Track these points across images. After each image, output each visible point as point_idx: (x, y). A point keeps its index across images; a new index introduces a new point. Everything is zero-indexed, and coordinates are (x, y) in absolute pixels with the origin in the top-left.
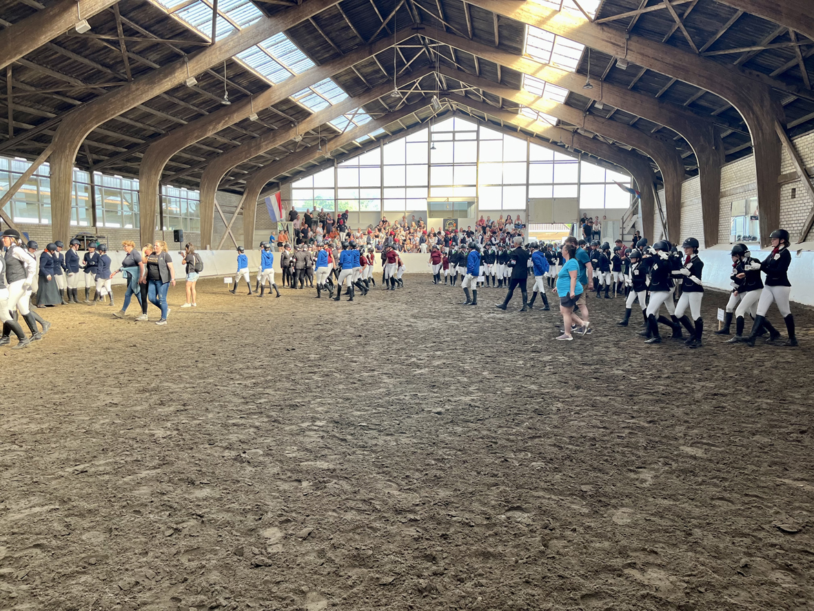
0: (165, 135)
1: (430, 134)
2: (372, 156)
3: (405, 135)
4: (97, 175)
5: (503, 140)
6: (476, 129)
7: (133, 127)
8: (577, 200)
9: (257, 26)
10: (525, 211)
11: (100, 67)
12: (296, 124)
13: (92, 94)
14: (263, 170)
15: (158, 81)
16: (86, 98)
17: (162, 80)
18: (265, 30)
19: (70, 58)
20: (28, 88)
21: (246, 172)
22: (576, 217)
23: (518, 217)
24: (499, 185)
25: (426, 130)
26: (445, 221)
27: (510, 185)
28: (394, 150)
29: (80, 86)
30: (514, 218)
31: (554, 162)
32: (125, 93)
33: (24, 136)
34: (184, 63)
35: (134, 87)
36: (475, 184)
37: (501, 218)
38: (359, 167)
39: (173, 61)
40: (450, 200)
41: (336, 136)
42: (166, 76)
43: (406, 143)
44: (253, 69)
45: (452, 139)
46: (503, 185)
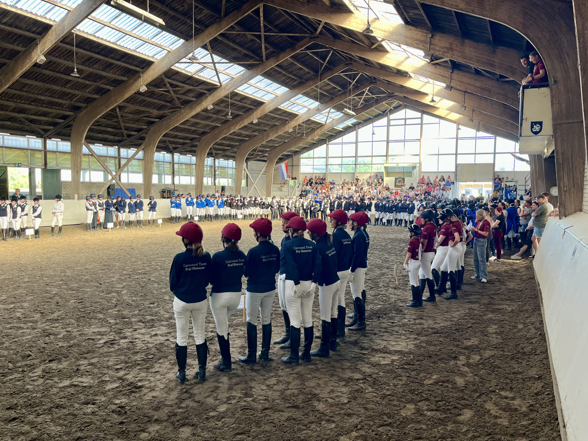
0: (209, 132)
1: (389, 121)
2: (350, 137)
3: (372, 122)
4: (177, 156)
5: (439, 123)
6: (420, 117)
7: (191, 130)
8: (494, 165)
9: (243, 75)
10: (454, 172)
11: (164, 103)
12: (289, 121)
13: (162, 116)
14: (278, 148)
15: (195, 108)
16: (161, 117)
17: (196, 107)
18: (247, 77)
19: (146, 101)
20: (129, 115)
21: (268, 149)
22: (492, 177)
23: (449, 177)
24: (436, 155)
25: (385, 119)
26: (396, 179)
27: (444, 154)
28: (365, 132)
29: (155, 112)
30: (446, 178)
31: (476, 138)
32: (179, 114)
33: (132, 138)
34: (207, 97)
35: (183, 111)
36: (418, 153)
37: (437, 178)
38: (342, 143)
39: (201, 96)
40: (400, 165)
41: (321, 126)
42: (198, 105)
43: (373, 127)
44: (251, 95)
45: (404, 124)
46: (439, 155)
